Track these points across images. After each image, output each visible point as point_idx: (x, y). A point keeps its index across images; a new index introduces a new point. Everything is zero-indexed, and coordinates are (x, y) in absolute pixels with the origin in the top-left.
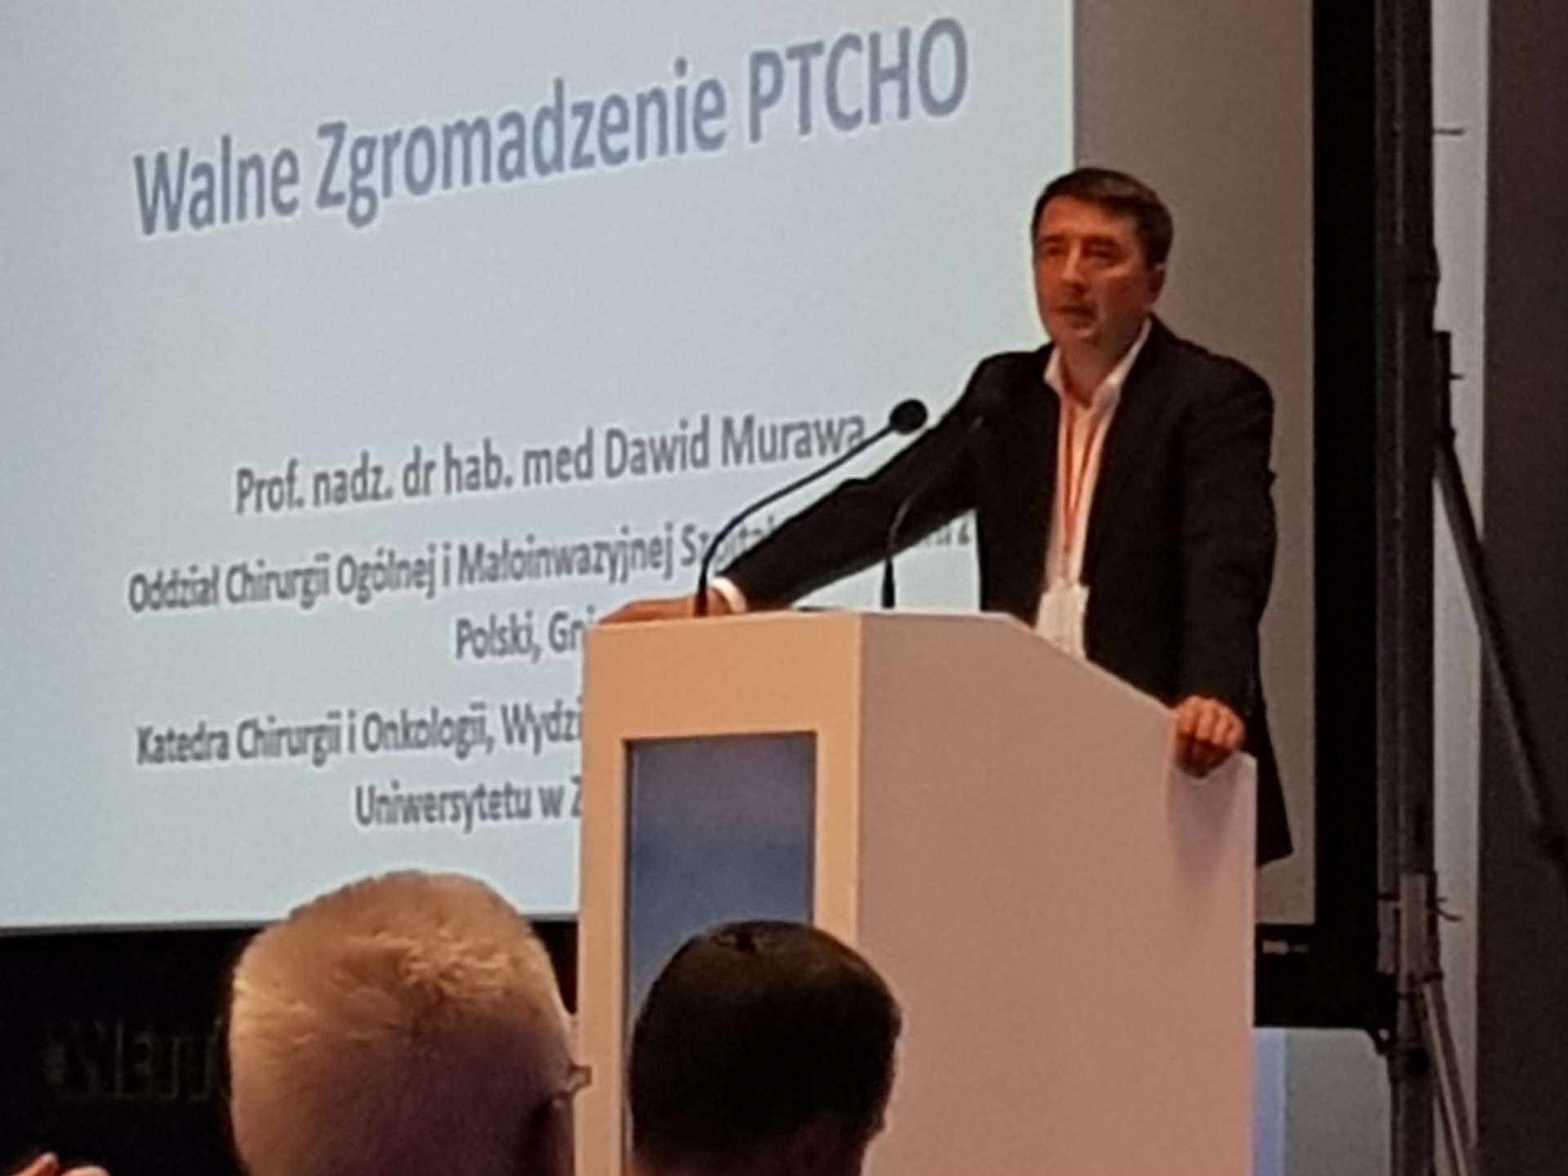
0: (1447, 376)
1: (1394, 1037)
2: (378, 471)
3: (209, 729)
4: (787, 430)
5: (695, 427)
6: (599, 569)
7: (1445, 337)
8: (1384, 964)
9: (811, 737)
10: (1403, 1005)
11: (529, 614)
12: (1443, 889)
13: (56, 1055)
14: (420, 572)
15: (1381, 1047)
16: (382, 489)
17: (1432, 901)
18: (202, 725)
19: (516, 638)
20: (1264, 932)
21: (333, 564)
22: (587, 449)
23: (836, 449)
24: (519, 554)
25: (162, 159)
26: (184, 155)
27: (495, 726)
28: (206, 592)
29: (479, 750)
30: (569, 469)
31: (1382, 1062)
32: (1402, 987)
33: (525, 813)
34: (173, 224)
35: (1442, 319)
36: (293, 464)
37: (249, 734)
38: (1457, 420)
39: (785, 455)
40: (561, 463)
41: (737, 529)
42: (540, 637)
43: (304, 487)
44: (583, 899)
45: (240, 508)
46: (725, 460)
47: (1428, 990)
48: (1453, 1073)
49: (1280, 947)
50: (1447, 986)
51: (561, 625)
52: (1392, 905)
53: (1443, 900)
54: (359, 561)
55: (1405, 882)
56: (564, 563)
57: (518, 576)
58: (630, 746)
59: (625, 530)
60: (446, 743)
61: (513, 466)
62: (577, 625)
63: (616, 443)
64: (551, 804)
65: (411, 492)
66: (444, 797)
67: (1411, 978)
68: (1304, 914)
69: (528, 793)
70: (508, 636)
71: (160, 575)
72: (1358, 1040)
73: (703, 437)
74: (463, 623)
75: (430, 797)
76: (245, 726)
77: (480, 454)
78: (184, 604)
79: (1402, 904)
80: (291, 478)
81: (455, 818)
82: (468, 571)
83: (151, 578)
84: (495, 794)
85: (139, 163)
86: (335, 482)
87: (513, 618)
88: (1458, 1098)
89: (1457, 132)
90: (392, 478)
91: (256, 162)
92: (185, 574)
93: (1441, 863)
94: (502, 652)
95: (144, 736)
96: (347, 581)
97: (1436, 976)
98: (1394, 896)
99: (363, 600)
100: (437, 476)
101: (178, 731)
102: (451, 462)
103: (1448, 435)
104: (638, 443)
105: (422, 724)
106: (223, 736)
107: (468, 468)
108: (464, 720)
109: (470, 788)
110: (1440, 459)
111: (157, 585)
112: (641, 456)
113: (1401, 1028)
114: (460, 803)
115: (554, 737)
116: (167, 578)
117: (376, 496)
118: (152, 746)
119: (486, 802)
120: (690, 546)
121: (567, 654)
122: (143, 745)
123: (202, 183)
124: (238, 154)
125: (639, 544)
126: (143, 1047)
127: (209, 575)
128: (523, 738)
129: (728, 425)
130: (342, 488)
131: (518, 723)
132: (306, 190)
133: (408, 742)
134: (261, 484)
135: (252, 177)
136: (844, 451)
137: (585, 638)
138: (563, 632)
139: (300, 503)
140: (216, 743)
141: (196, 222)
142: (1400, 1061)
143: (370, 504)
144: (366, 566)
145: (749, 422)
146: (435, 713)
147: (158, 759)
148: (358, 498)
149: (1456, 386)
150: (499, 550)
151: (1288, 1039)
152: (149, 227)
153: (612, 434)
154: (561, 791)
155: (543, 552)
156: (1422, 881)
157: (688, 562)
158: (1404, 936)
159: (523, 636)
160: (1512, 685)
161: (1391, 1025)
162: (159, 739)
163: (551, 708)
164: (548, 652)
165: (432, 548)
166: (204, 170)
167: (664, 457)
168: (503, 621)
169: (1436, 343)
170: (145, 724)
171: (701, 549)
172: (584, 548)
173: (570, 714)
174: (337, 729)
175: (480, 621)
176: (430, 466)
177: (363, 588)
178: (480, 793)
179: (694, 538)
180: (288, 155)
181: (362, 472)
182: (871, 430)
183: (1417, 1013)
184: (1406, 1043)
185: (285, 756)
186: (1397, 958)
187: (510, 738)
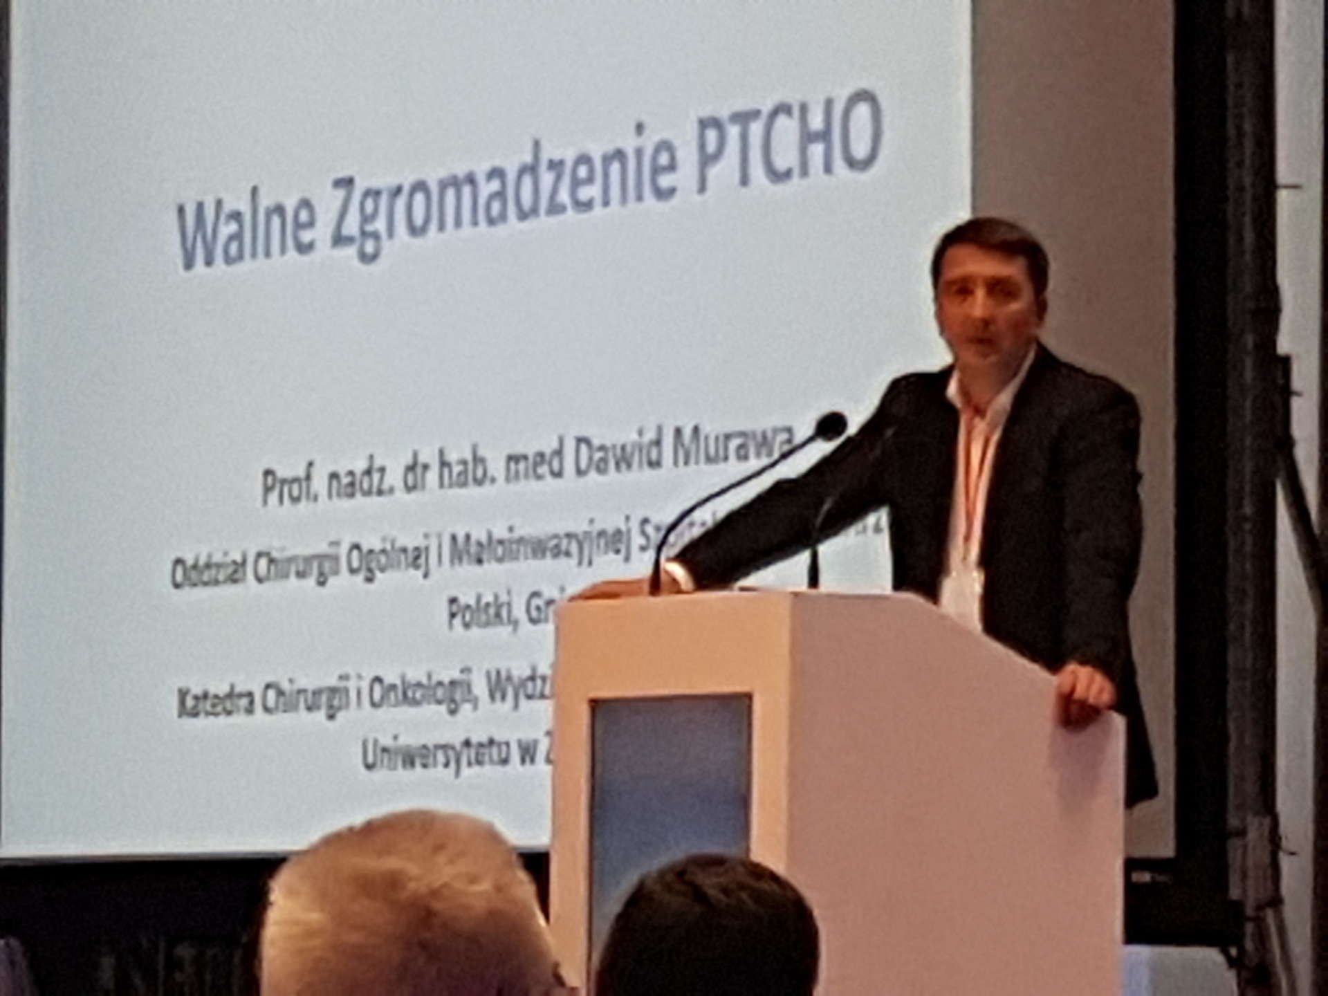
0: (1288, 395)
1: (1242, 950)
2: (382, 470)
3: (238, 689)
4: (728, 437)
5: (650, 435)
6: (568, 554)
7: (1286, 362)
8: (1235, 893)
9: (749, 697)
10: (1249, 928)
11: (509, 593)
12: (1284, 828)
13: (107, 963)
14: (417, 558)
15: (1232, 963)
16: (385, 486)
17: (1274, 837)
18: (232, 687)
19: (498, 615)
20: (1131, 865)
21: (343, 550)
22: (559, 453)
23: (770, 454)
24: (501, 542)
25: (200, 207)
26: (219, 203)
27: (480, 688)
28: (235, 574)
29: (467, 707)
30: (543, 470)
31: (1231, 976)
32: (1249, 911)
33: (505, 761)
34: (209, 262)
35: (1284, 345)
36: (310, 464)
37: (271, 694)
38: (1297, 430)
39: (726, 458)
40: (536, 465)
41: (687, 521)
42: (519, 612)
43: (319, 483)
44: (555, 833)
45: (265, 502)
46: (676, 463)
47: (1270, 915)
49: (1146, 877)
50: (1287, 910)
51: (536, 602)
52: (1242, 841)
53: (1284, 838)
54: (365, 548)
55: (1252, 822)
56: (539, 548)
57: (500, 560)
58: (595, 704)
59: (592, 521)
60: (439, 702)
61: (497, 467)
62: (550, 602)
63: (584, 448)
64: (528, 753)
65: (409, 489)
66: (437, 747)
67: (1256, 904)
68: (1167, 849)
69: (508, 744)
70: (492, 611)
71: (197, 560)
72: (1212, 956)
73: (658, 443)
74: (453, 601)
75: (425, 747)
76: (268, 686)
77: (469, 457)
78: (216, 582)
79: (1249, 840)
80: (308, 477)
81: (447, 765)
82: (457, 555)
83: (190, 562)
84: (481, 745)
85: (181, 210)
86: (345, 480)
87: (496, 597)
89: (1295, 187)
90: (394, 478)
91: (280, 210)
92: (217, 558)
93: (1282, 804)
94: (487, 624)
95: (183, 694)
96: (355, 564)
97: (1276, 901)
98: (1242, 833)
99: (369, 580)
100: (432, 477)
101: (212, 690)
102: (444, 464)
103: (1289, 443)
104: (602, 448)
105: (419, 685)
106: (250, 695)
107: (457, 469)
108: (453, 683)
109: (457, 741)
110: (1281, 464)
111: (195, 567)
112: (604, 460)
113: (1249, 945)
114: (451, 754)
115: (529, 697)
116: (202, 562)
117: (380, 492)
118: (190, 702)
119: (473, 752)
120: (647, 537)
121: (541, 627)
122: (182, 702)
123: (233, 227)
124: (265, 202)
125: (602, 534)
126: (182, 958)
127: (239, 559)
128: (503, 698)
129: (678, 432)
130: (352, 484)
131: (498, 686)
132: (321, 233)
133: (407, 700)
134: (284, 482)
135: (276, 221)
136: (776, 455)
137: (556, 614)
138: (538, 608)
139: (316, 498)
140: (244, 702)
141: (229, 260)
142: (1247, 974)
143: (375, 499)
144: (371, 551)
145: (696, 430)
146: (429, 677)
147: (195, 714)
148: (368, 493)
149: (1296, 403)
150: (484, 539)
151: (1152, 955)
152: (189, 264)
153: (580, 440)
154: (536, 742)
155: (521, 540)
156: (1267, 821)
157: (643, 549)
158: (1250, 869)
159: (504, 613)
161: (1240, 942)
162: (196, 698)
163: (528, 673)
164: (525, 626)
165: (426, 536)
166: (236, 216)
167: (624, 460)
168: (488, 598)
169: (1279, 364)
170: (183, 683)
171: (656, 538)
172: (556, 536)
173: (544, 679)
174: (347, 691)
175: (467, 598)
176: (426, 467)
177: (370, 570)
178: (467, 743)
179: (649, 529)
180: (306, 204)
181: (368, 472)
182: (799, 437)
183: (1262, 938)
184: (1253, 959)
185: (302, 712)
186: (1244, 891)
187: (492, 697)
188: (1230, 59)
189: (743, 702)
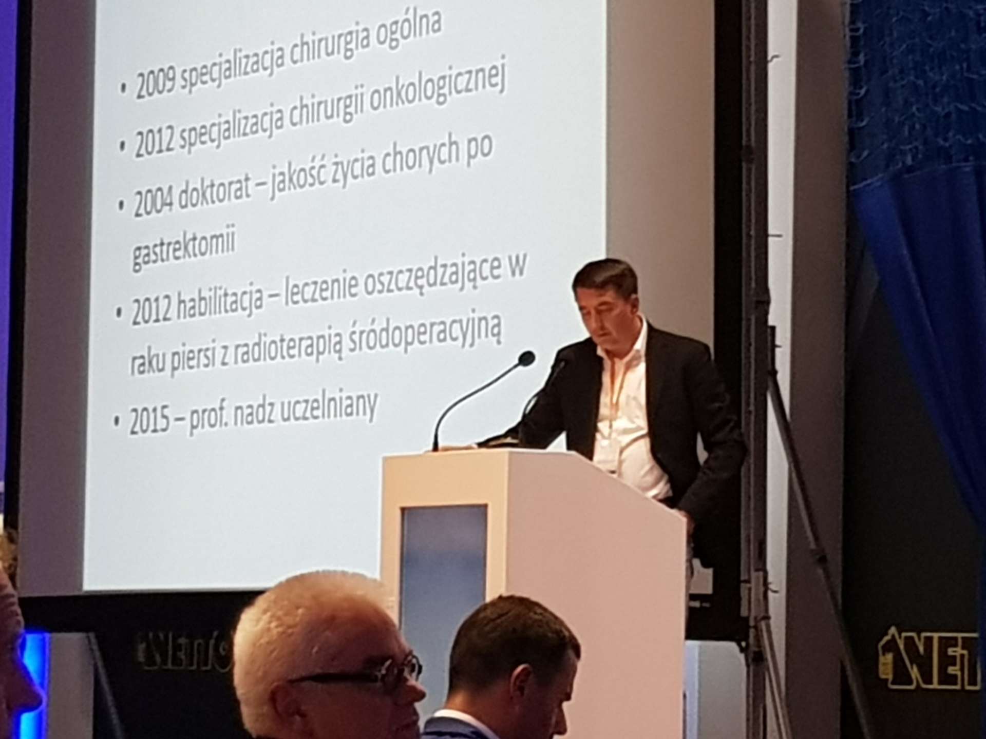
0: (774, 346)
1: (748, 645)
7: (773, 328)
8: (744, 612)
9: (485, 506)
10: (752, 632)
12: (770, 579)
13: (142, 647)
15: (742, 650)
17: (766, 583)
20: (692, 597)
31: (742, 657)
32: (752, 623)
35: (772, 320)
38: (778, 366)
47: (763, 625)
48: (774, 663)
49: (697, 604)
50: (772, 622)
52: (748, 585)
53: (770, 583)
55: (754, 574)
58: (403, 510)
67: (755, 618)
68: (709, 590)
72: (732, 646)
79: (753, 585)
88: (777, 673)
89: (779, 236)
93: (769, 567)
97: (767, 618)
98: (748, 581)
103: (774, 373)
110: (770, 384)
113: (752, 640)
126: (180, 645)
142: (751, 656)
149: (778, 350)
151: (700, 647)
156: (761, 573)
158: (753, 599)
160: (803, 488)
161: (746, 638)
169: (769, 331)
182: (509, 365)
183: (758, 638)
184: (753, 648)
186: (749, 609)
188: (744, 165)
189: (482, 509)
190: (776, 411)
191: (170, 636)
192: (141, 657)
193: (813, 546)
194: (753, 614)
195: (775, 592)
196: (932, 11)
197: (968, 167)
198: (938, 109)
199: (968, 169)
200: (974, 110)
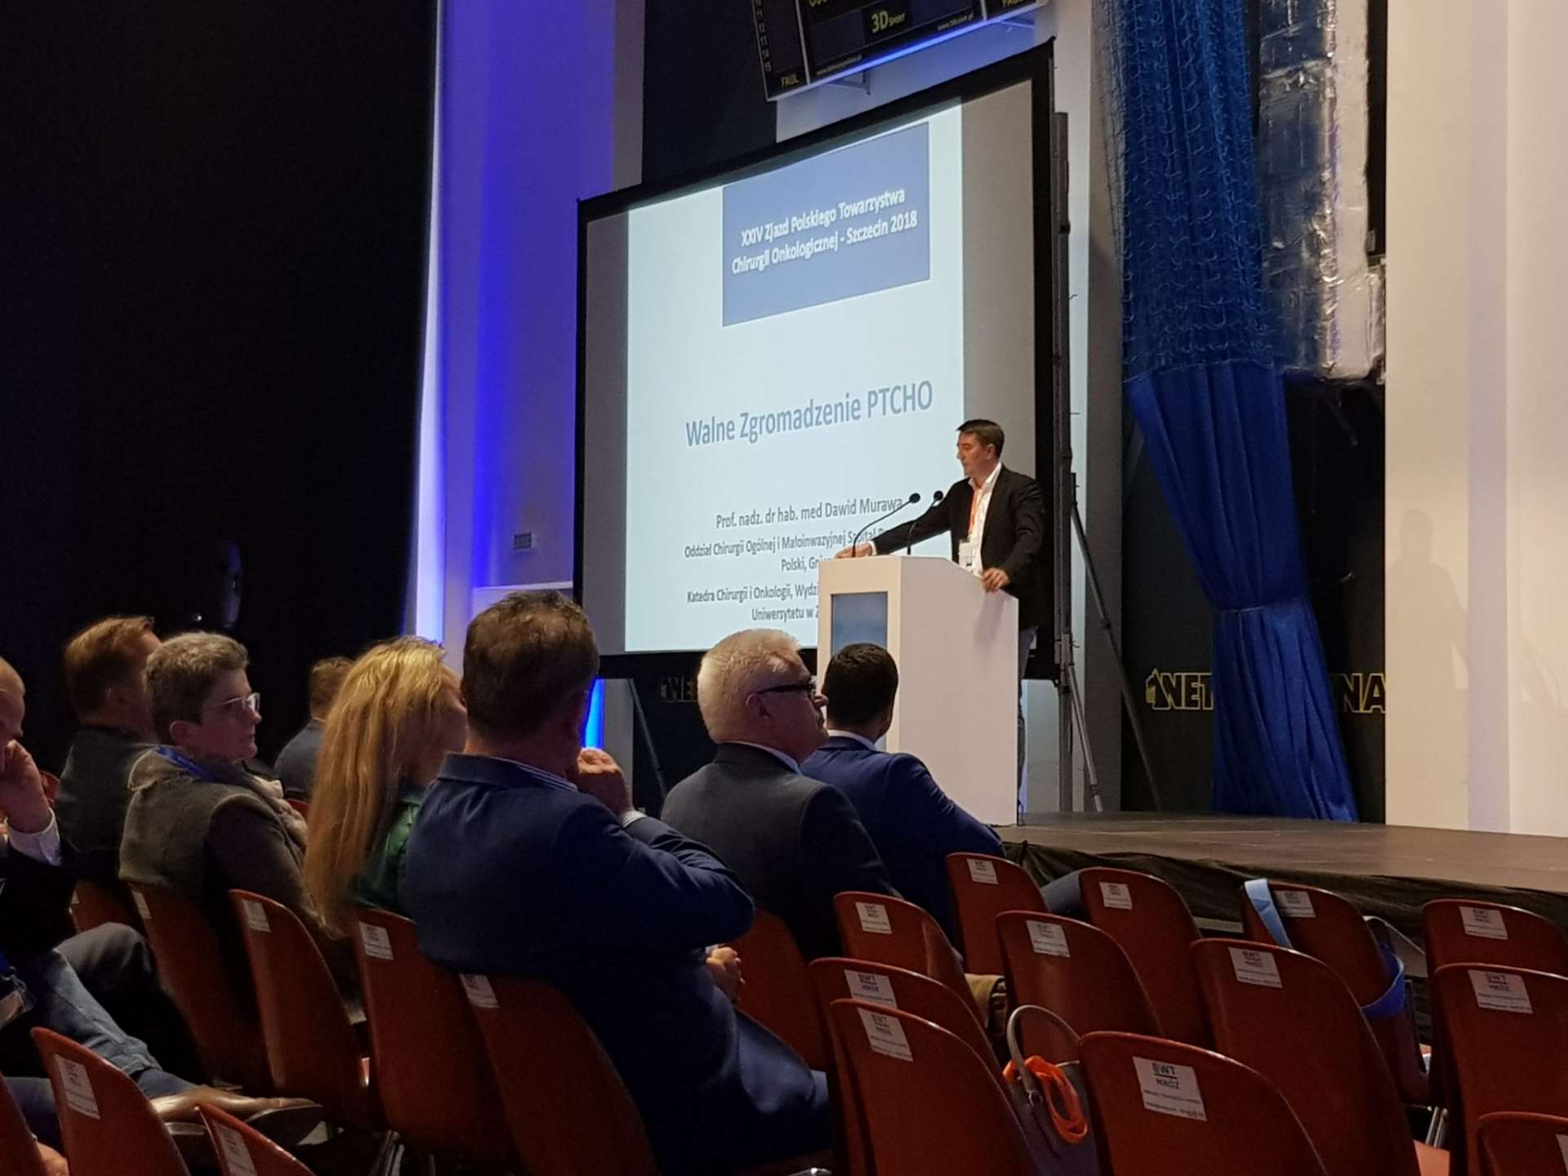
0: (1075, 486)
1: (1060, 682)
2: (758, 515)
3: (709, 592)
4: (879, 503)
5: (852, 502)
6: (824, 544)
7: (1074, 474)
8: (1057, 661)
9: (886, 593)
10: (1062, 673)
11: (803, 558)
12: (1074, 639)
13: (664, 688)
14: (770, 545)
15: (1056, 685)
16: (760, 521)
17: (1071, 641)
18: (707, 591)
19: (799, 565)
21: (745, 543)
22: (820, 509)
23: (894, 507)
24: (800, 540)
25: (694, 424)
26: (701, 422)
27: (793, 592)
28: (708, 551)
29: (788, 598)
30: (815, 515)
31: (1055, 690)
32: (1062, 667)
33: (802, 617)
34: (698, 443)
35: (1073, 469)
36: (733, 514)
37: (720, 593)
38: (1078, 499)
39: (878, 510)
40: (812, 513)
41: (864, 532)
42: (807, 565)
43: (736, 520)
44: (819, 642)
45: (718, 527)
46: (861, 512)
47: (1070, 668)
48: (1077, 694)
50: (1075, 667)
51: (813, 561)
52: (1059, 643)
53: (1074, 641)
54: (753, 542)
55: (1063, 636)
56: (813, 542)
57: (800, 546)
58: (833, 596)
59: (831, 533)
60: (779, 596)
61: (798, 514)
62: (817, 561)
63: (829, 507)
64: (810, 614)
65: (768, 522)
66: (778, 612)
67: (1065, 664)
69: (803, 611)
70: (797, 564)
71: (694, 546)
72: (1049, 683)
73: (854, 505)
74: (784, 561)
75: (774, 612)
76: (719, 591)
77: (788, 510)
78: (701, 555)
79: (1062, 643)
80: (733, 518)
81: (781, 618)
82: (785, 545)
83: (691, 547)
84: (793, 611)
85: (688, 425)
86: (746, 519)
87: (798, 559)
88: (1079, 700)
89: (1077, 414)
90: (762, 518)
91: (722, 424)
92: (701, 546)
93: (1074, 630)
94: (795, 569)
95: (689, 594)
96: (749, 548)
97: (1072, 664)
98: (1060, 640)
99: (754, 553)
100: (776, 516)
101: (699, 593)
102: (780, 513)
103: (1075, 504)
104: (835, 507)
105: (772, 590)
106: (713, 594)
107: (785, 514)
108: (784, 589)
109: (786, 609)
110: (1073, 511)
111: (693, 550)
112: (836, 511)
113: (1062, 679)
114: (783, 614)
115: (810, 594)
116: (696, 547)
117: (758, 523)
118: (692, 597)
119: (790, 613)
120: (850, 538)
121: (814, 570)
122: (689, 597)
123: (706, 431)
124: (717, 422)
125: (835, 537)
127: (708, 546)
128: (801, 594)
129: (862, 501)
130: (748, 520)
131: (799, 590)
132: (737, 432)
133: (767, 595)
134: (724, 519)
135: (721, 429)
136: (896, 508)
137: (820, 565)
138: (813, 563)
139: (735, 525)
140: (711, 596)
141: (704, 442)
142: (1062, 690)
143: (755, 525)
144: (755, 544)
145: (868, 500)
146: (775, 587)
147: (693, 601)
148: (753, 523)
149: (1078, 489)
150: (794, 538)
151: (1029, 683)
152: (691, 444)
153: (827, 504)
154: (812, 610)
155: (807, 539)
156: (1068, 635)
157: (850, 542)
158: (1063, 652)
159: (801, 564)
160: (1095, 579)
161: (1059, 678)
162: (694, 595)
163: (809, 586)
164: (808, 569)
165: (774, 538)
166: (707, 427)
167: (843, 511)
168: (795, 560)
169: (1072, 476)
170: (689, 590)
171: (854, 538)
172: (819, 538)
173: (815, 587)
174: (746, 592)
175: (788, 560)
176: (774, 514)
177: (754, 550)
178: (789, 611)
179: (852, 535)
180: (731, 422)
181: (753, 516)
182: (903, 503)
183: (1067, 676)
184: (1063, 684)
185: (731, 600)
186: (1061, 660)
187: (797, 594)
188: (1054, 368)
189: (884, 595)
190: (1076, 528)
191: (683, 679)
192: (664, 694)
193: (1102, 616)
194: (1063, 662)
195: (1078, 647)
196: (1177, 264)
197: (1201, 366)
198: (1182, 329)
199: (1201, 368)
200: (1205, 328)
